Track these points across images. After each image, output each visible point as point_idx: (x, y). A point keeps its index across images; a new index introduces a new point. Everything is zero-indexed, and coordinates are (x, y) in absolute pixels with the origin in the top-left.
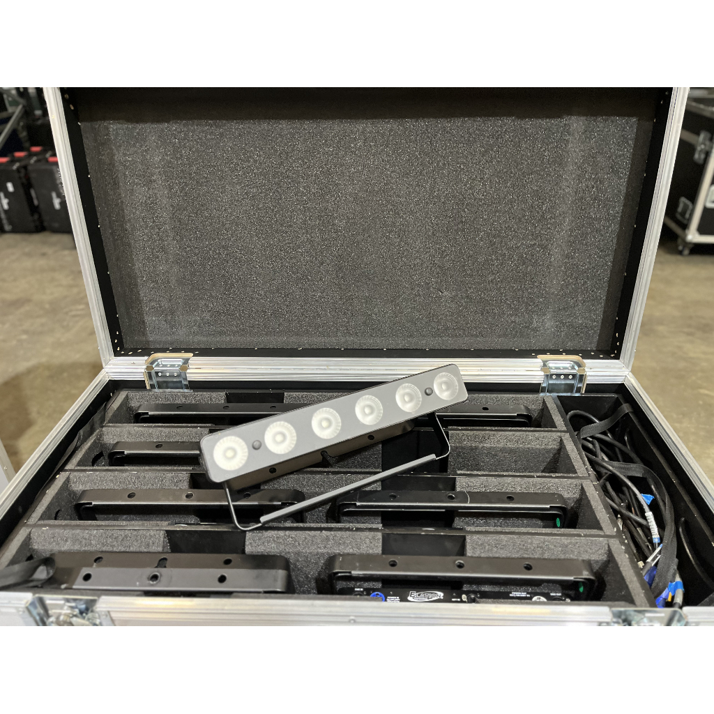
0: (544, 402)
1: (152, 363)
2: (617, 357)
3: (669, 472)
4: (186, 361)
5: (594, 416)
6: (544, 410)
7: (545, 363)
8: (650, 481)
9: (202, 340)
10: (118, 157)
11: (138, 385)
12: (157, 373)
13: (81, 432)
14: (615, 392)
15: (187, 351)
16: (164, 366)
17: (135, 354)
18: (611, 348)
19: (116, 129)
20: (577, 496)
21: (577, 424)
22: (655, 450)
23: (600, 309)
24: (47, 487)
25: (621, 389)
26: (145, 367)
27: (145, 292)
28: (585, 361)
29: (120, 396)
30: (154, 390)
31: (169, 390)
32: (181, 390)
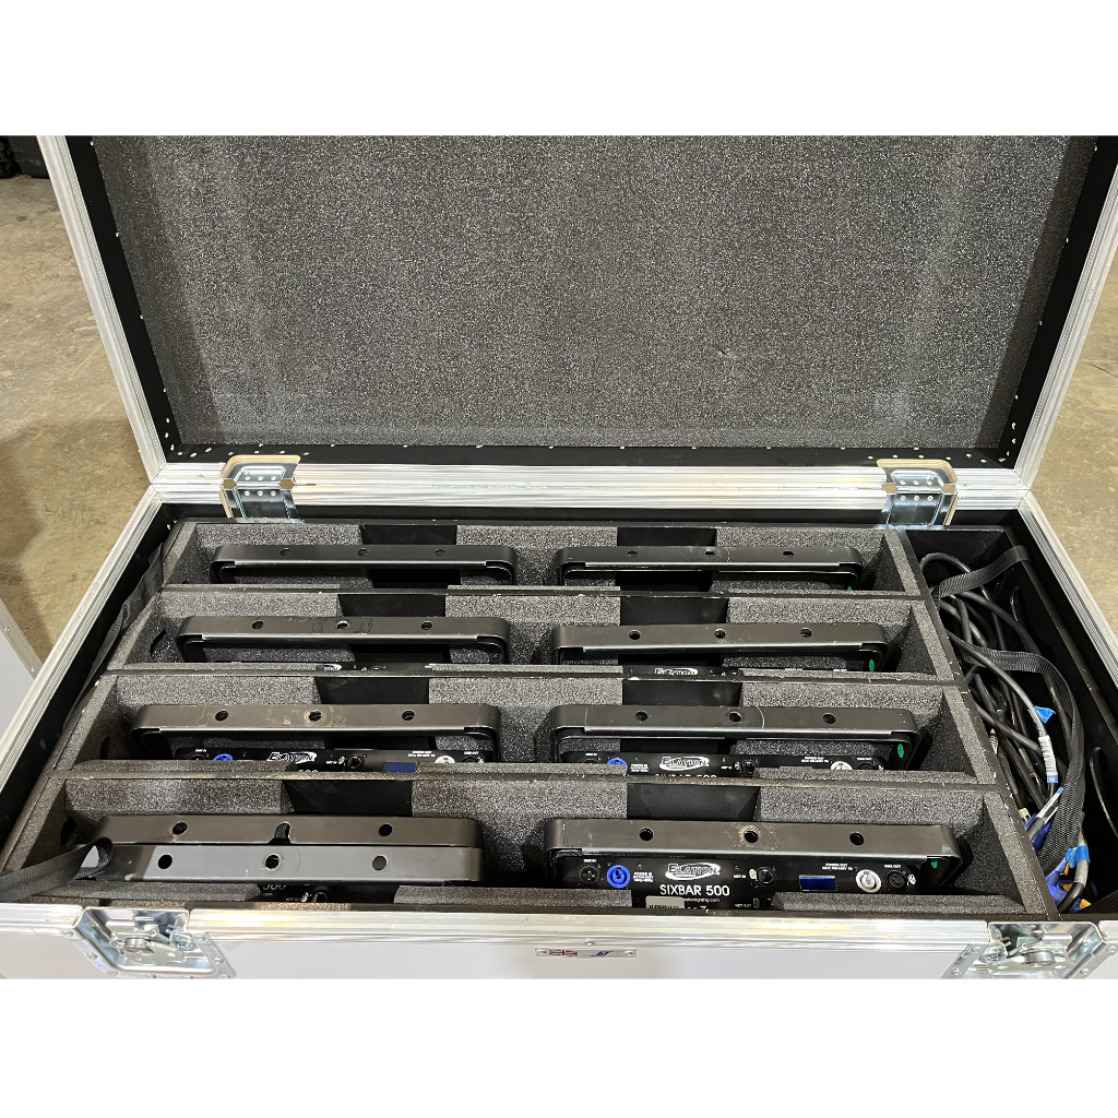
0: (884, 540)
1: (232, 474)
2: (1010, 464)
3: (1083, 671)
4: (291, 468)
5: (962, 561)
6: (884, 553)
7: (888, 471)
8: (1049, 679)
9: (312, 433)
11: (212, 513)
12: (242, 492)
13: (127, 603)
14: (1000, 523)
15: (290, 450)
16: (254, 479)
17: (202, 458)
18: (1001, 449)
20: (934, 712)
21: (934, 576)
22: (1062, 633)
23: (989, 382)
24: (81, 704)
25: (1012, 519)
26: (221, 481)
27: (211, 352)
28: (959, 471)
29: (183, 532)
30: (239, 520)
31: (266, 520)
32: (285, 520)
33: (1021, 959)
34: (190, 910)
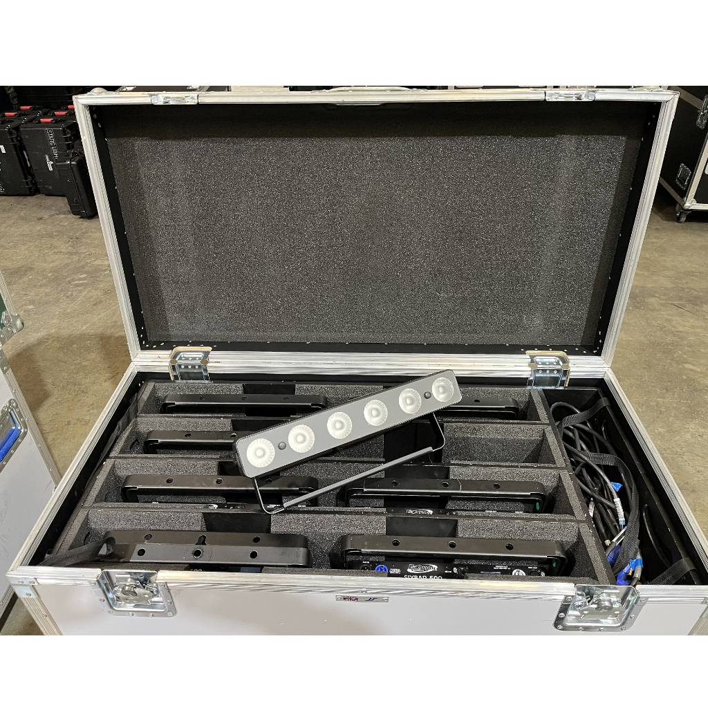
0: (530, 395)
1: (175, 357)
2: (599, 354)
3: (637, 463)
4: (207, 354)
5: (576, 407)
6: (530, 402)
7: (532, 357)
8: (621, 470)
9: (219, 335)
10: (143, 170)
11: (163, 377)
12: (180, 366)
13: (120, 423)
14: (595, 386)
15: (206, 344)
16: (187, 359)
17: (159, 348)
18: (594, 346)
19: (140, 145)
20: (555, 484)
21: (558, 415)
22: (627, 443)
23: (585, 309)
24: (97, 473)
25: (601, 383)
26: (169, 360)
27: (167, 292)
28: (570, 357)
29: (148, 387)
30: (177, 381)
31: (192, 381)
32: (203, 381)
33: (595, 606)
34: (157, 571)
